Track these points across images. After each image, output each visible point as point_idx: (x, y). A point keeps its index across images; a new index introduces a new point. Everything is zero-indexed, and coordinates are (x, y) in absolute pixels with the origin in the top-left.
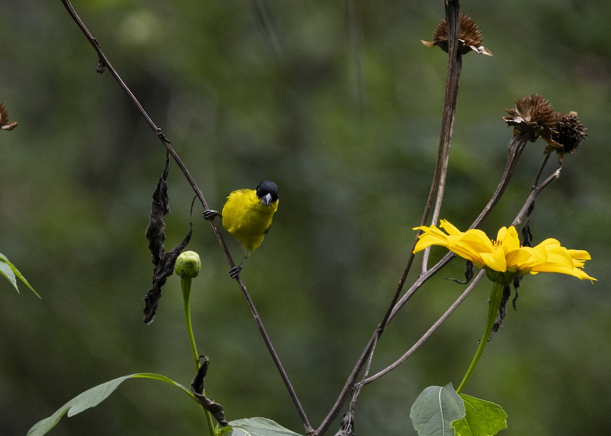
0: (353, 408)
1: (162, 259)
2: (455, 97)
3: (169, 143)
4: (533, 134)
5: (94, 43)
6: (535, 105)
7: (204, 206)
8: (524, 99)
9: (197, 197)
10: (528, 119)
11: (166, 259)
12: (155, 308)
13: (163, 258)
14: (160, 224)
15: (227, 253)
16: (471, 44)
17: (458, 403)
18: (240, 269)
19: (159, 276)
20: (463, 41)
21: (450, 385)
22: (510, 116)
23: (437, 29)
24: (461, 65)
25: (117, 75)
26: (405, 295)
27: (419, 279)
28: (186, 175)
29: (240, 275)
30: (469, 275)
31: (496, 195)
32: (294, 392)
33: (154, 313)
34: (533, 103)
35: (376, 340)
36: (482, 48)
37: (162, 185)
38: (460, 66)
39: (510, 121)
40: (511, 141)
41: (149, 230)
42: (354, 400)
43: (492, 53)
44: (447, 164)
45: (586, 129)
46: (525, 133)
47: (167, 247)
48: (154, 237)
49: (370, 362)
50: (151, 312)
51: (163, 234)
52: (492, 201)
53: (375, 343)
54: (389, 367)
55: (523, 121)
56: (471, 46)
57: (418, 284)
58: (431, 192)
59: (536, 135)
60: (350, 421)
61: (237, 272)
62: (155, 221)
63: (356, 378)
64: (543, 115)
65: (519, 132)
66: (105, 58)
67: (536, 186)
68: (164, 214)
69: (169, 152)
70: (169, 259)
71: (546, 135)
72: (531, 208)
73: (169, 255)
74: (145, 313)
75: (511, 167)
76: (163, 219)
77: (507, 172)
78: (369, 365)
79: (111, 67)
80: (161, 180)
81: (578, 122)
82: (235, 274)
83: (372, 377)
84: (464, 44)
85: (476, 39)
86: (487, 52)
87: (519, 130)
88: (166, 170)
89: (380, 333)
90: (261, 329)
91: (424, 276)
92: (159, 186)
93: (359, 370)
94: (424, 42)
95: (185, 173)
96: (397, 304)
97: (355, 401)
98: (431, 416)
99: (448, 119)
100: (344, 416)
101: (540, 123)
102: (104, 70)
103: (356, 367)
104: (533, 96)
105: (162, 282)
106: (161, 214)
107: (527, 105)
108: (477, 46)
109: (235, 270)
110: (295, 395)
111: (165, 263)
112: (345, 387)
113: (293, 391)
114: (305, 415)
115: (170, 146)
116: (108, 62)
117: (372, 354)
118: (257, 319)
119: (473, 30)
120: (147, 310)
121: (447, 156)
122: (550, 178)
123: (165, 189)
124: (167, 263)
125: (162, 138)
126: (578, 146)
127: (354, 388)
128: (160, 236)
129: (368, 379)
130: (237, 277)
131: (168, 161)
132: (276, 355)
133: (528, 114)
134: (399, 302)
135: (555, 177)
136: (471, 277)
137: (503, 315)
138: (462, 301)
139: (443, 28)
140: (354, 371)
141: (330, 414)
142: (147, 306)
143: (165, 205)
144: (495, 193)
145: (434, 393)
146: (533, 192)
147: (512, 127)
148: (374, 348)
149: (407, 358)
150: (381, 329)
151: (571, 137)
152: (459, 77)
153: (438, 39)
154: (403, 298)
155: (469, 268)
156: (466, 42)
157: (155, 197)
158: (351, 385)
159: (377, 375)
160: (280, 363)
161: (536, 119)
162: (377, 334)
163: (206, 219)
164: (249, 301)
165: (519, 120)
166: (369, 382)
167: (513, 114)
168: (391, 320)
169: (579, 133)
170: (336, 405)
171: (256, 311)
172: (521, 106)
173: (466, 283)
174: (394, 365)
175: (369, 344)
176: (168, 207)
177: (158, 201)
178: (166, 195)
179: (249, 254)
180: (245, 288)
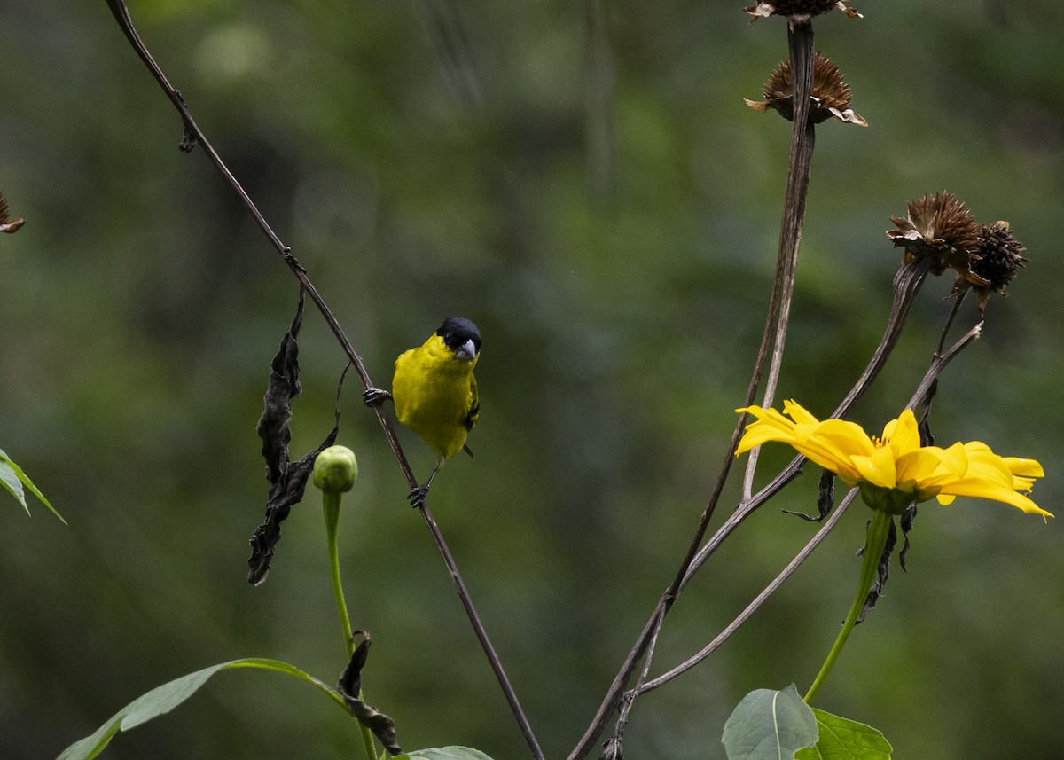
0: (621, 733)
1: (285, 474)
2: (802, 198)
3: (305, 272)
4: (937, 260)
5: (175, 99)
6: (941, 210)
7: (364, 382)
8: (922, 201)
9: (352, 366)
10: (930, 234)
11: (291, 473)
12: (269, 558)
13: (286, 472)
14: (282, 413)
15: (404, 463)
16: (831, 104)
17: (805, 719)
18: (426, 490)
19: (277, 504)
20: (817, 100)
21: (792, 689)
22: (898, 229)
23: (773, 79)
24: (813, 142)
25: (216, 154)
26: (713, 538)
27: (738, 512)
28: (333, 328)
29: (426, 501)
30: (825, 506)
31: (872, 365)
32: (519, 705)
33: (266, 567)
34: (939, 207)
35: (662, 616)
36: (849, 112)
37: (289, 345)
38: (812, 145)
39: (898, 237)
40: (900, 274)
41: (264, 422)
42: (622, 718)
43: (868, 122)
44: (787, 314)
45: (1024, 249)
46: (925, 258)
47: (295, 453)
48: (273, 435)
49: (652, 652)
50: (262, 564)
51: (287, 430)
52: (866, 376)
53: (661, 620)
54: (685, 664)
55: (921, 237)
56: (830, 109)
57: (735, 519)
58: (760, 358)
59: (943, 262)
60: (615, 755)
61: (421, 497)
62: (273, 407)
63: (627, 681)
64: (955, 227)
65: (913, 257)
66: (195, 125)
67: (940, 352)
68: (292, 396)
69: (303, 287)
70: (296, 474)
71: (960, 262)
72: (932, 391)
73: (296, 467)
74: (252, 566)
75: (899, 317)
76: (289, 405)
77: (892, 326)
78: (650, 657)
79: (206, 141)
80: (287, 336)
81: (1010, 236)
82: (418, 498)
83: (655, 681)
84: (819, 105)
85: (840, 97)
86: (860, 119)
87: (913, 253)
88: (297, 318)
89: (669, 603)
90: (462, 596)
91: (746, 505)
92: (284, 347)
93: (631, 668)
94: (750, 103)
95: (333, 326)
96: (699, 554)
97: (624, 720)
98: (760, 741)
99: (791, 236)
100: (606, 746)
101: (950, 241)
102: (193, 147)
103: (628, 662)
104: (938, 195)
105: (281, 514)
106: (285, 395)
107: (927, 209)
108: (841, 109)
109: (417, 492)
110: (520, 709)
111: (288, 480)
112: (608, 697)
113: (518, 703)
114: (537, 745)
115: (305, 278)
116: (199, 131)
117: (655, 639)
118: (455, 577)
119: (834, 80)
120: (254, 561)
121: (787, 299)
122: (964, 340)
123: (295, 352)
124: (293, 481)
125: (292, 263)
126: (1010, 280)
127: (623, 699)
128: (282, 433)
129: (647, 684)
130: (421, 506)
131: (301, 304)
132: (487, 640)
133: (929, 225)
134: (703, 550)
135: (973, 337)
136: (829, 510)
137: (884, 577)
138: (811, 551)
139: (783, 77)
140: (624, 669)
141: (581, 744)
142: (254, 554)
143: (293, 380)
144: (871, 363)
145: (764, 702)
146: (936, 363)
147: (903, 249)
148: (659, 628)
149: (717, 648)
150: (670, 596)
151: (998, 262)
152: (810, 162)
153: (773, 96)
154: (709, 544)
155: (824, 493)
156: (823, 102)
157: (277, 365)
158: (619, 694)
159: (663, 677)
160: (495, 655)
161: (943, 234)
162: (665, 605)
163: (368, 404)
164: (442, 547)
165: (913, 236)
166: (649, 690)
167: (904, 226)
168: (688, 581)
169: (1012, 257)
170: (592, 727)
171: (453, 563)
172: (918, 212)
173: (819, 520)
174: (693, 660)
175: (650, 623)
176: (298, 383)
177: (281, 373)
178: (295, 363)
179: (443, 463)
180: (435, 524)
